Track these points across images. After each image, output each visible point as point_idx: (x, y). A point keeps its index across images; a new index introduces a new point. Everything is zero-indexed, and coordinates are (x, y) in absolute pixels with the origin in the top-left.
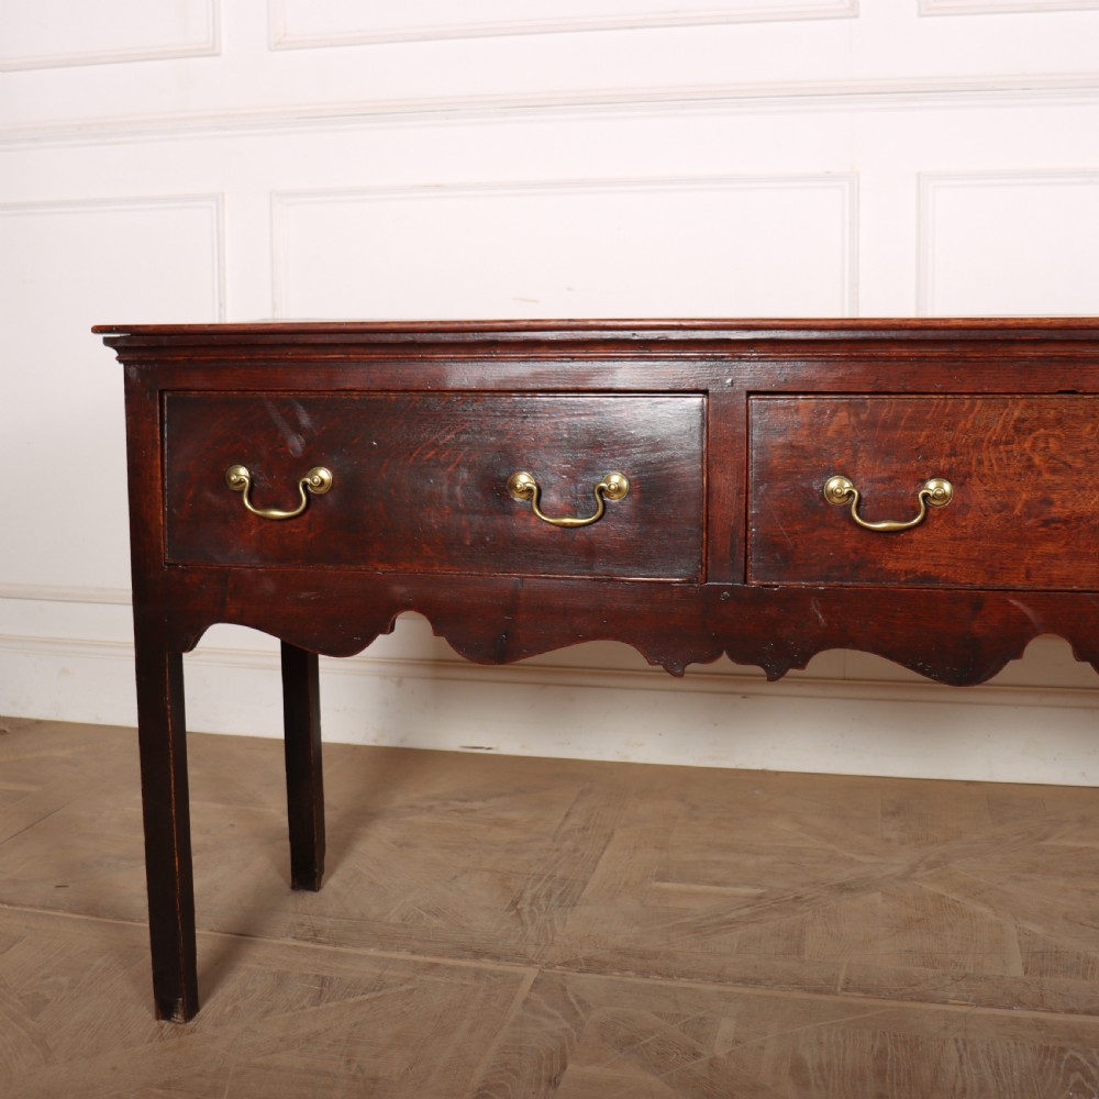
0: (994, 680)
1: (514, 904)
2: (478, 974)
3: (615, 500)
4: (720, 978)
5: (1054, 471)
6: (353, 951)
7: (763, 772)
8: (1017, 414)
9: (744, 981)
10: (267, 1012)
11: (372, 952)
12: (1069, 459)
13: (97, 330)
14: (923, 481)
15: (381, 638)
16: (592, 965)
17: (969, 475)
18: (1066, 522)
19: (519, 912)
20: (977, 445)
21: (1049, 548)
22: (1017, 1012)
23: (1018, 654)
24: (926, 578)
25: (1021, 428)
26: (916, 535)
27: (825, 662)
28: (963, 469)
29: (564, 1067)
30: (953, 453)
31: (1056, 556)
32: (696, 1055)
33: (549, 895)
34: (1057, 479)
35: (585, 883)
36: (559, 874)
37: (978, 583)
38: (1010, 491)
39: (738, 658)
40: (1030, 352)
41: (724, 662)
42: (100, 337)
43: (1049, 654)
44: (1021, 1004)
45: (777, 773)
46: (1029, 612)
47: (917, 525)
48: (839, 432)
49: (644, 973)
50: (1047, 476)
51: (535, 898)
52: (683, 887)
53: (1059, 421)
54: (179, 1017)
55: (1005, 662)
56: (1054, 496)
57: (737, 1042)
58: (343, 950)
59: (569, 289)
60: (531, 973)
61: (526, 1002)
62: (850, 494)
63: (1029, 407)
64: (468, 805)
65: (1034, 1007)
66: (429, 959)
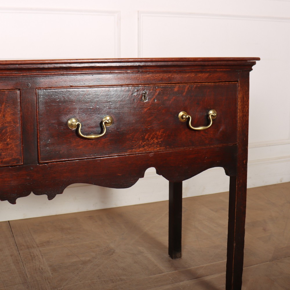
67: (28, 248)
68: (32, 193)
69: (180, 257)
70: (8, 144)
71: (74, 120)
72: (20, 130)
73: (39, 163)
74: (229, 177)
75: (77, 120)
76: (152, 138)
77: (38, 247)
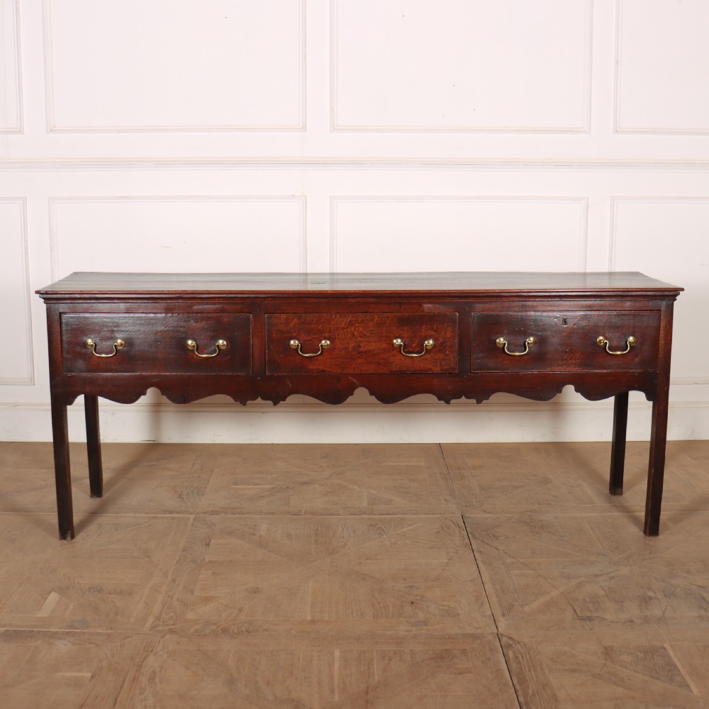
0: (345, 402)
1: (180, 496)
2: (173, 518)
3: (222, 348)
4: (261, 513)
5: (361, 337)
6: (123, 515)
7: (272, 444)
8: (349, 319)
9: (269, 514)
10: (100, 535)
11: (131, 515)
12: (366, 333)
13: (37, 292)
14: (321, 341)
15: (142, 397)
16: (213, 513)
17: (335, 338)
18: (365, 352)
19: (182, 499)
20: (337, 329)
21: (360, 361)
22: (364, 516)
23: (352, 394)
24: (323, 371)
25: (351, 324)
26: (319, 358)
27: (292, 399)
28: (333, 337)
29: (210, 541)
30: (330, 332)
31: (362, 363)
32: (254, 535)
33: (193, 493)
34: (362, 339)
35: (206, 488)
36: (195, 485)
37: (339, 372)
38: (348, 343)
39: (264, 399)
40: (353, 300)
41: (259, 400)
42: (38, 295)
43: (361, 393)
44: (365, 514)
45: (278, 444)
46: (355, 381)
47: (320, 354)
48: (294, 326)
49: (234, 514)
50: (359, 339)
51: (187, 494)
52: (244, 487)
53: (362, 321)
54: (69, 538)
55: (347, 397)
56: (361, 345)
57: (268, 530)
58: (119, 515)
59: (185, 242)
60: (192, 517)
61: (192, 525)
62: (298, 345)
63: (353, 317)
64: (151, 463)
65: (369, 514)
66: (154, 515)
67: (459, 469)
68: (463, 397)
69: (621, 494)
70: (447, 355)
71: (502, 339)
72: (457, 345)
73: (471, 373)
74: (651, 403)
75: (505, 340)
76: (571, 359)
77: (469, 469)
